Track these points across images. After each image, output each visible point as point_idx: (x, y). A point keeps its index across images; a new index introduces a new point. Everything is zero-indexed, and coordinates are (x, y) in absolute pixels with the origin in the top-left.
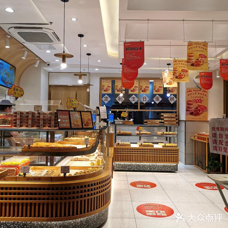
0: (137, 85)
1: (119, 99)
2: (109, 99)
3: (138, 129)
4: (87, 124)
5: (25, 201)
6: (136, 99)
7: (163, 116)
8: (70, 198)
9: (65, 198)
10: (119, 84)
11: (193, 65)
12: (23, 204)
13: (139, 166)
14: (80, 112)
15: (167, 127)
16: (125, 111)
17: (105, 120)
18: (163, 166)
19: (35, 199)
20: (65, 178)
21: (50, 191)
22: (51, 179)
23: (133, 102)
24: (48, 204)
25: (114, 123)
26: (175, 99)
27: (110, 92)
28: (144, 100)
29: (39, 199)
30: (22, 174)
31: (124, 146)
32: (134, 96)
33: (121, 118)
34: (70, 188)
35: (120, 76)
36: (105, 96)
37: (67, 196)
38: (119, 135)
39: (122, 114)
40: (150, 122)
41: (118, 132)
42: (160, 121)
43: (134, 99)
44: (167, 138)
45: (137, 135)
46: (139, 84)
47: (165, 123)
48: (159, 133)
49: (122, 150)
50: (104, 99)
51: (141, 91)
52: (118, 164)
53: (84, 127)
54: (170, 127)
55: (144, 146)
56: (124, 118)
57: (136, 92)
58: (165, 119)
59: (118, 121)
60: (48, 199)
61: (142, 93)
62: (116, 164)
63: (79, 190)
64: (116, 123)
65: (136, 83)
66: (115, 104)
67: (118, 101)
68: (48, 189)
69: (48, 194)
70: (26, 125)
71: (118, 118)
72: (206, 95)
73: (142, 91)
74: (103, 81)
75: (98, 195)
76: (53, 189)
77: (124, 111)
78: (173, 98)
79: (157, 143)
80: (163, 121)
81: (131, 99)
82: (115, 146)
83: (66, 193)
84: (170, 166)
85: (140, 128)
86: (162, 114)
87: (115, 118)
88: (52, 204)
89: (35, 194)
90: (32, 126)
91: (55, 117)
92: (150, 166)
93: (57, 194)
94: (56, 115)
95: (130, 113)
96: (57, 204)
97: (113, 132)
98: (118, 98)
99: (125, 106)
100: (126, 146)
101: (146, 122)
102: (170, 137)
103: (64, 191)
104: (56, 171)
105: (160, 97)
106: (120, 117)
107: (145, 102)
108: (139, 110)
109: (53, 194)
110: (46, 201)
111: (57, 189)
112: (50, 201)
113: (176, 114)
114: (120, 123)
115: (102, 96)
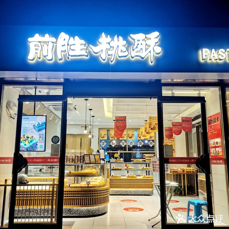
0: (126, 134)
1: (113, 144)
2: (105, 144)
3: (126, 166)
4: (98, 161)
5: (70, 198)
6: (125, 144)
7: (145, 156)
8: (91, 196)
9: (89, 196)
10: (112, 133)
11: (152, 129)
12: (69, 199)
13: (127, 191)
14: (94, 155)
15: (146, 164)
16: (118, 153)
17: (103, 160)
18: (144, 191)
19: (75, 196)
20: (88, 187)
21: (82, 193)
22: (82, 187)
23: (123, 146)
24: (81, 199)
25: (109, 162)
26: (153, 144)
27: (106, 138)
28: (131, 144)
29: (77, 196)
30: (68, 185)
31: (116, 177)
32: (123, 141)
33: (115, 158)
34: (91, 191)
35: (113, 127)
36: (102, 142)
37: (90, 195)
38: (113, 170)
39: (115, 155)
40: (135, 160)
41: (112, 168)
42: (143, 159)
43: (123, 144)
44: (147, 171)
45: (126, 169)
46: (127, 133)
47: (146, 161)
48: (141, 168)
49: (115, 180)
50: (101, 144)
51: (128, 137)
52: (113, 190)
53: (96, 162)
54: (149, 164)
55: (130, 177)
56: (116, 158)
57: (125, 138)
58: (146, 158)
59: (112, 160)
60: (81, 196)
61: (129, 139)
62: (111, 190)
63: (95, 192)
64: (111, 161)
65: (125, 132)
66: (109, 147)
67: (112, 145)
68: (81, 192)
69: (81, 194)
70: (69, 162)
71: (112, 158)
72: (173, 141)
73: (130, 138)
74: (100, 130)
75: (104, 196)
76: (83, 192)
77: (116, 153)
78: (152, 143)
79: (140, 176)
80: (145, 160)
81: (121, 144)
82: (111, 178)
83: (89, 194)
84: (148, 191)
85: (128, 164)
86: (144, 155)
87: (110, 158)
88: (83, 199)
89: (75, 194)
90: (72, 162)
91: (83, 158)
92: (134, 191)
93: (85, 194)
94: (84, 157)
95: (121, 153)
96: (85, 199)
97: (109, 168)
98: (111, 143)
99: (117, 148)
100: (118, 177)
101: (133, 161)
102: (149, 171)
103: (88, 193)
104: (83, 184)
105: (142, 142)
106: (113, 157)
107: (131, 146)
108: (127, 152)
109: (83, 194)
110: (80, 198)
111: (85, 192)
112: (82, 198)
113: (154, 154)
114: (114, 161)
115: (100, 141)
